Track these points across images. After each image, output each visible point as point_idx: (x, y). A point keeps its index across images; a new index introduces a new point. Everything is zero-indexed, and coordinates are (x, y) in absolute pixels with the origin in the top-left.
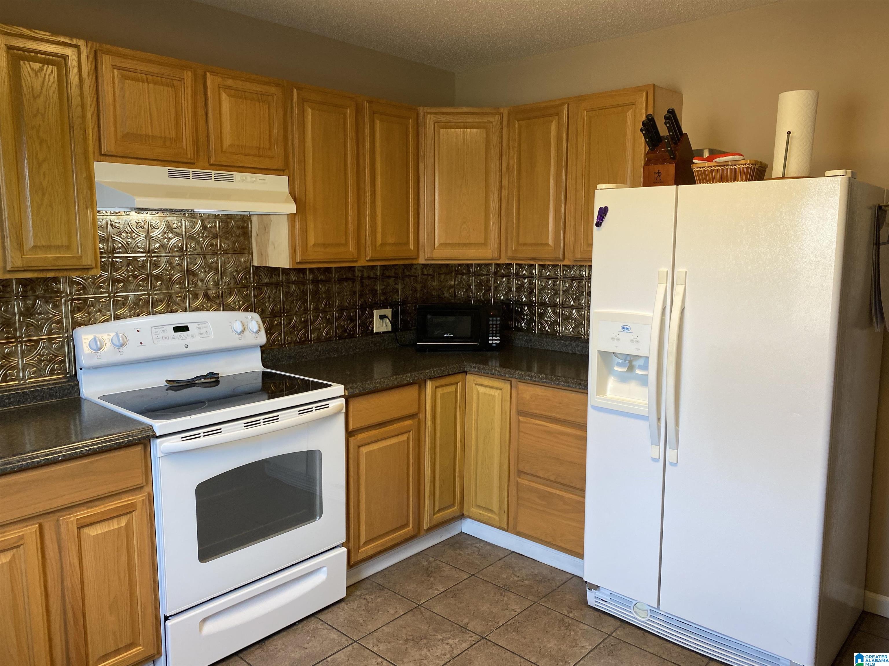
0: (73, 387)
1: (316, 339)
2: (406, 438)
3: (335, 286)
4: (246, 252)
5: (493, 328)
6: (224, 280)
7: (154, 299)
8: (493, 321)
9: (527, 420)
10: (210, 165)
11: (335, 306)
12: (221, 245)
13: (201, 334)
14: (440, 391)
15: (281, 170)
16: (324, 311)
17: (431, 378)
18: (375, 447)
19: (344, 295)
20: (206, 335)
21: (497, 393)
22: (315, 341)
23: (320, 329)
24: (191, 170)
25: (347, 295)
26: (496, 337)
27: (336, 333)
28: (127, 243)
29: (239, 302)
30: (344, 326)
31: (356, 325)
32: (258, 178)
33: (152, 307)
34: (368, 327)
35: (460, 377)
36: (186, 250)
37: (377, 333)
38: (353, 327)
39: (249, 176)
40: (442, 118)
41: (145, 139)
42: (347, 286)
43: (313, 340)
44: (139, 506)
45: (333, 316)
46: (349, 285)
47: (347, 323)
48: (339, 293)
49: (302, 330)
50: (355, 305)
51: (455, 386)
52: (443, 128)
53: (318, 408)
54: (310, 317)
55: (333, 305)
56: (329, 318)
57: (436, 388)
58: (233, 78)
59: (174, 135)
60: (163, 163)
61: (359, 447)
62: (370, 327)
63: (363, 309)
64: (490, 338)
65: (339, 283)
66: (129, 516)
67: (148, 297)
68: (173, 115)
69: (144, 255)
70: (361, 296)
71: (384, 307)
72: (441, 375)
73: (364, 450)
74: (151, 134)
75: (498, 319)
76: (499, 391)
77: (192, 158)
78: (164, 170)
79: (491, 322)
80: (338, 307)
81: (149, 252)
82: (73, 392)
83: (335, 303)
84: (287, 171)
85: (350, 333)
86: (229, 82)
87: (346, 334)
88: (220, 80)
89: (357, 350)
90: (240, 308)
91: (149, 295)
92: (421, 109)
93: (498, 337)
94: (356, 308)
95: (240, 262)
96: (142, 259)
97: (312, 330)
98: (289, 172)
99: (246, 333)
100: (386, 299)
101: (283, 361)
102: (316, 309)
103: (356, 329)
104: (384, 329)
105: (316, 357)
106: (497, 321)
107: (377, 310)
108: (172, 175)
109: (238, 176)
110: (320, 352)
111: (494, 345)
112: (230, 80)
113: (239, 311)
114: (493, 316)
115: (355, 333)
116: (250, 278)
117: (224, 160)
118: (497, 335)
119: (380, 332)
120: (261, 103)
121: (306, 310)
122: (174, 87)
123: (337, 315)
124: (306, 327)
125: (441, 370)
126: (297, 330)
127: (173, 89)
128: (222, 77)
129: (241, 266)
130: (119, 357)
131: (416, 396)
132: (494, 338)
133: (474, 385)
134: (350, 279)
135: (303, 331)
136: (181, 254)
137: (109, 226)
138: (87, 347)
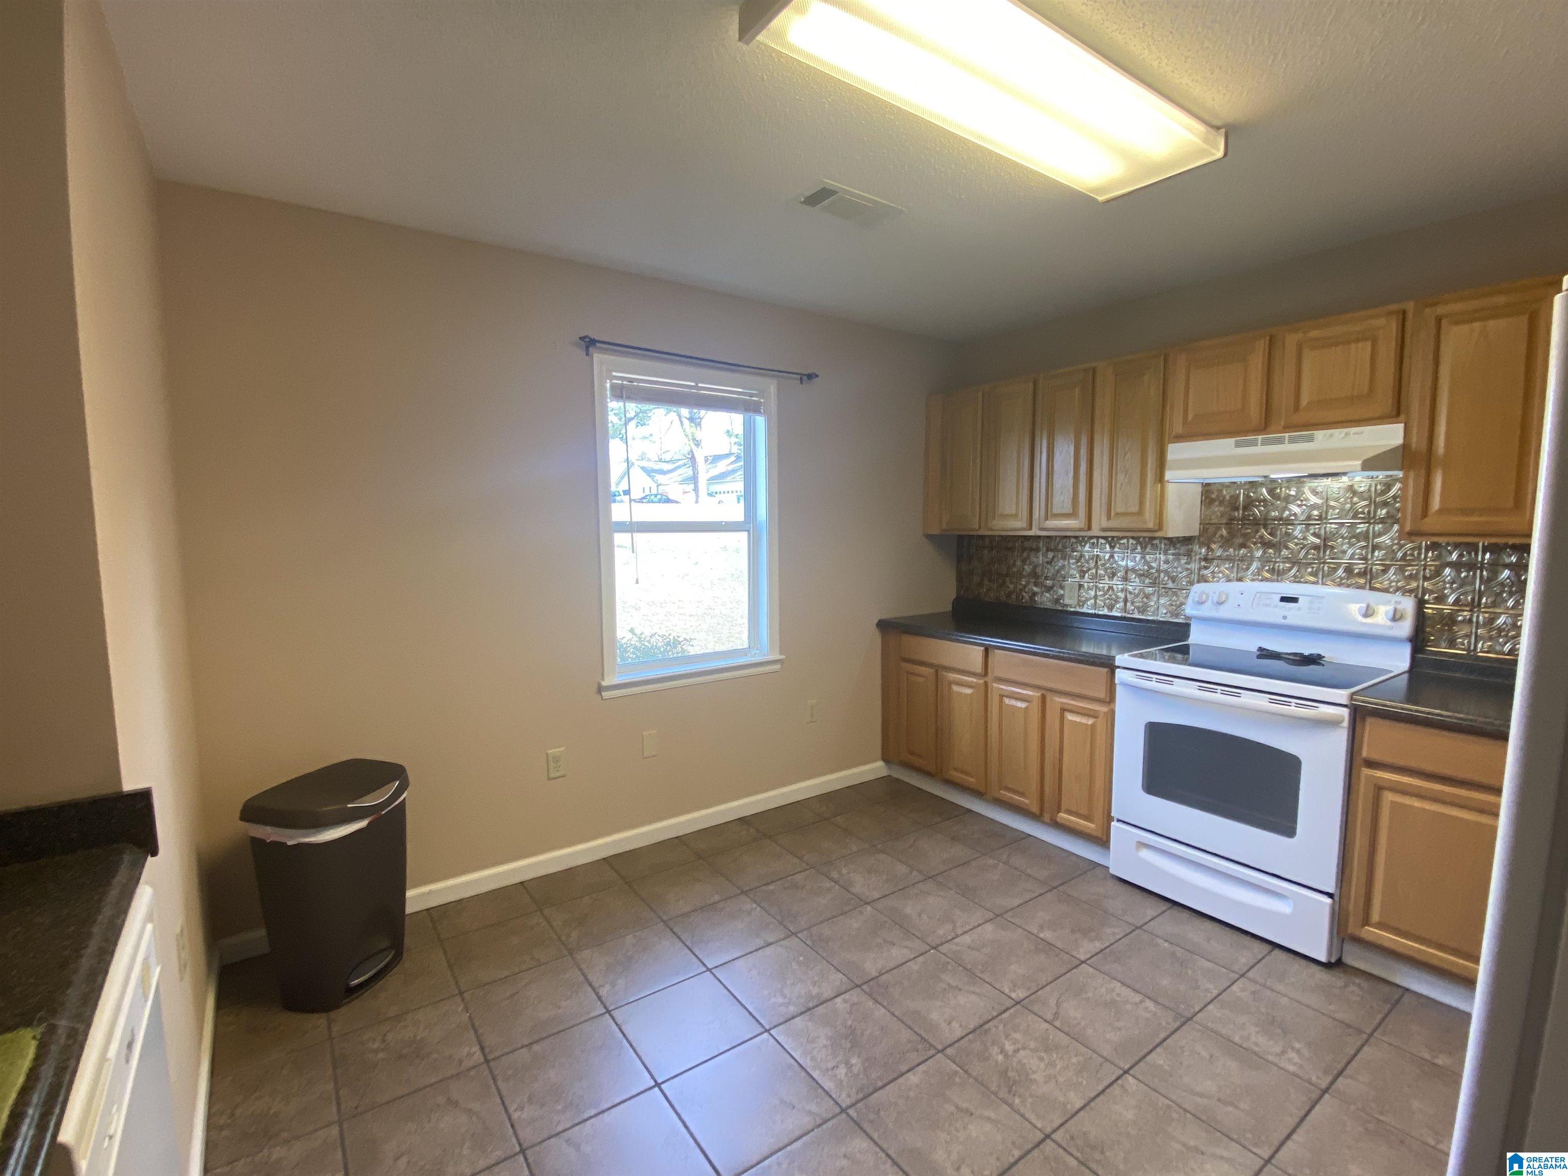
6: (1376, 554)
10: (1283, 428)
12: (1375, 512)
13: (1311, 608)
15: (1393, 417)
18: (1416, 803)
20: (1315, 612)
24: (1261, 437)
28: (1259, 511)
29: (1397, 583)
32: (1351, 433)
33: (1277, 575)
36: (1326, 518)
39: (1338, 433)
44: (1101, 716)
53: (1299, 706)
59: (1240, 406)
60: (1231, 434)
61: (1379, 787)
66: (1096, 719)
68: (1241, 388)
69: (1276, 522)
73: (1388, 796)
74: (1216, 411)
77: (1260, 425)
78: (1231, 441)
81: (1281, 519)
84: (1402, 417)
86: (1314, 334)
88: (1301, 335)
96: (1273, 526)
98: (1407, 417)
108: (1238, 445)
109: (1320, 435)
112: (1314, 332)
113: (1395, 593)
116: (1420, 554)
120: (1360, 343)
128: (1304, 332)
136: (1319, 522)
137: (1242, 494)
138: (1193, 599)
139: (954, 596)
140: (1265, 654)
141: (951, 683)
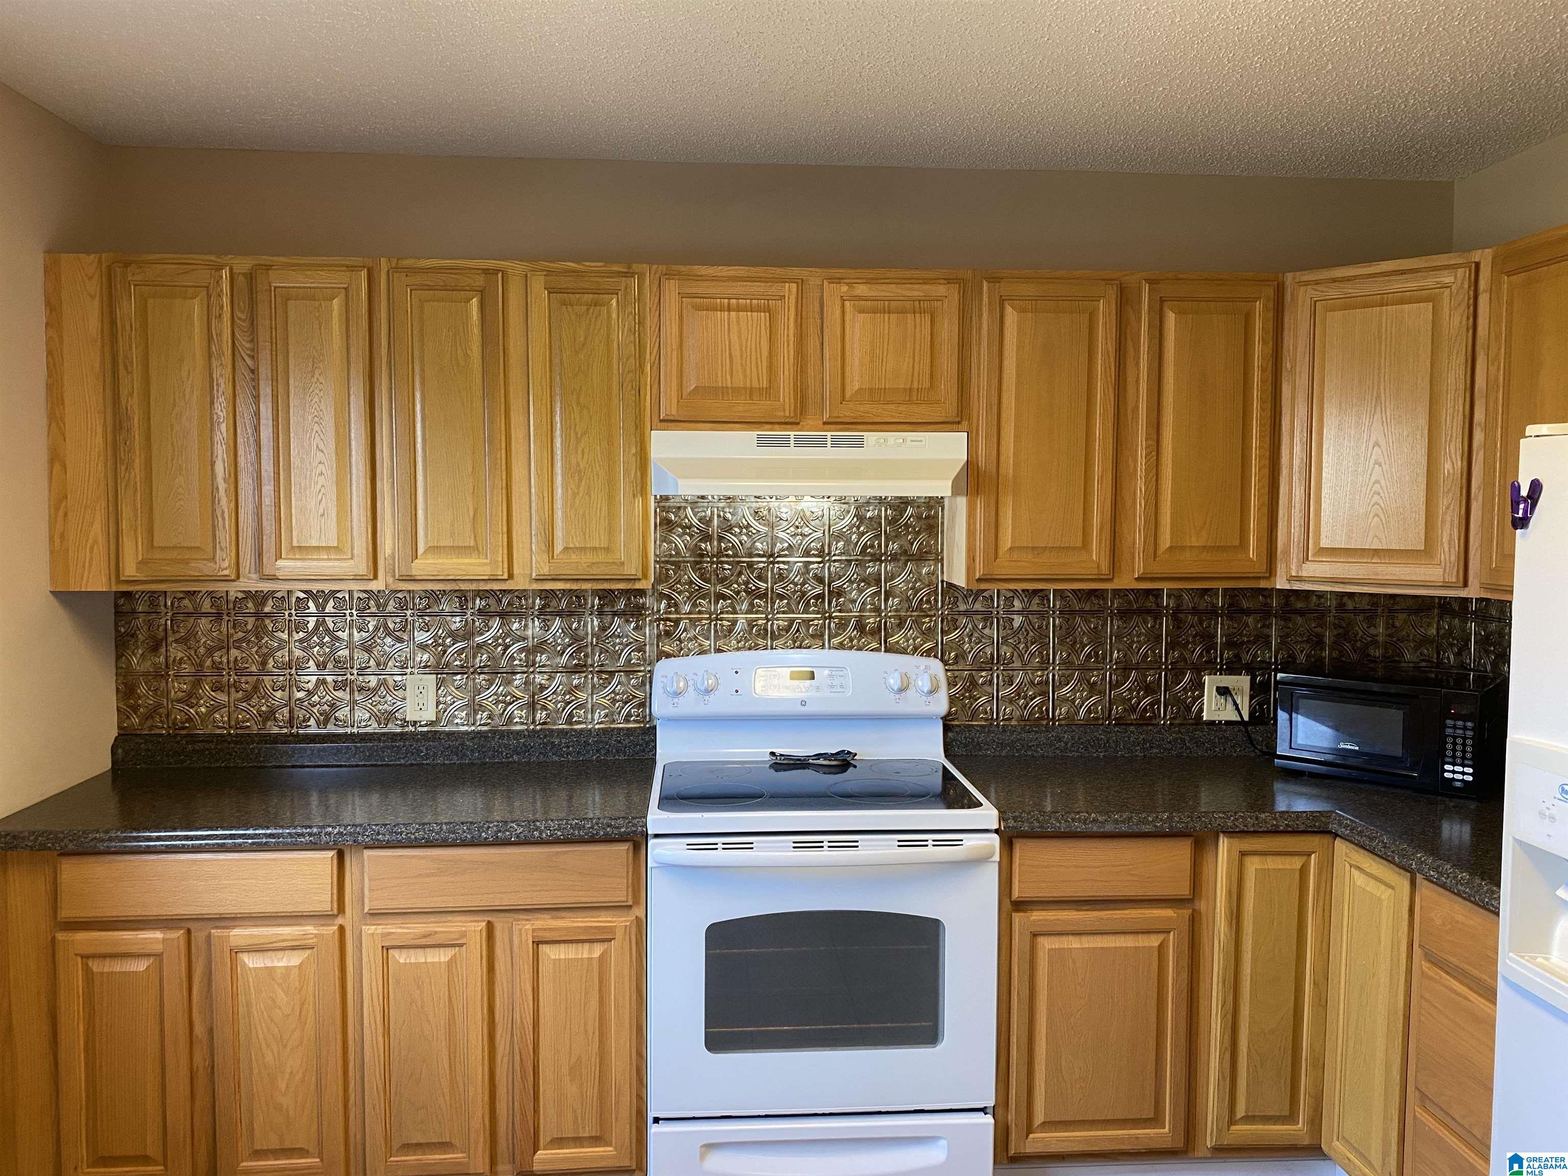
0: (647, 743)
1: (1064, 719)
2: (1156, 944)
3: (1112, 622)
4: (932, 557)
5: (1455, 744)
6: (890, 602)
7: (775, 627)
8: (1455, 727)
9: (1437, 974)
10: (824, 423)
11: (1111, 661)
12: (887, 546)
13: (832, 686)
14: (1253, 865)
15: (954, 423)
16: (1084, 669)
17: (1230, 832)
18: (1074, 943)
19: (1133, 642)
20: (840, 690)
21: (1385, 894)
22: (1063, 722)
23: (1073, 701)
24: (792, 433)
25: (1138, 642)
26: (1464, 766)
27: (1110, 711)
28: (740, 542)
29: (914, 640)
30: (1130, 699)
31: (1158, 702)
32: (909, 439)
33: (771, 638)
34: (1188, 709)
35: (1314, 842)
36: (829, 554)
37: (1212, 723)
38: (1152, 704)
39: (893, 438)
40: (1333, 292)
41: (722, 393)
42: (1141, 627)
43: (1059, 720)
44: (619, 935)
45: (1104, 678)
46: (1146, 622)
47: (1137, 696)
48: (1119, 637)
49: (1035, 698)
50: (1157, 660)
51: (1304, 858)
52: (1333, 309)
53: (938, 844)
54: (1054, 676)
55: (1104, 658)
56: (1095, 683)
57: (1243, 854)
58: (869, 281)
59: (765, 383)
60: (752, 426)
61: (1035, 935)
62: (1195, 709)
63: (1176, 673)
64: (1447, 767)
65: (1121, 618)
66: (606, 945)
67: (767, 623)
68: (765, 353)
69: (764, 559)
70: (1171, 646)
71: (1232, 669)
72: (1252, 829)
73: (1046, 944)
74: (729, 385)
75: (1469, 724)
76: (1390, 890)
77: (792, 415)
78: (751, 436)
79: (1449, 731)
80: (1116, 663)
81: (772, 555)
82: (647, 750)
83: (1111, 656)
84: (965, 423)
85: (1142, 717)
86: (862, 290)
87: (1133, 717)
88: (845, 288)
89: (1155, 751)
90: (915, 649)
91: (768, 620)
92: (1289, 278)
93: (1468, 766)
94: (1160, 668)
95: (920, 573)
96: (761, 565)
97: (1056, 702)
98: (970, 425)
99: (911, 693)
100: (1237, 657)
101: (987, 749)
102: (1067, 664)
103: (1159, 708)
104: (1229, 715)
105: (1058, 752)
106: (1465, 728)
107: (1212, 677)
108: (762, 442)
109: (871, 438)
110: (1066, 743)
111: (1458, 784)
112: (861, 287)
113: (913, 654)
114: (1455, 717)
115: (1156, 716)
116: (936, 601)
117: (846, 413)
118: (1466, 762)
119: (1220, 722)
120: (917, 315)
121: (1045, 664)
122: (769, 312)
123: (1114, 677)
124: (1045, 694)
125: (1257, 818)
126: (1025, 698)
127: (767, 314)
128: (848, 284)
129: (921, 581)
130: (701, 709)
131: (1187, 864)
132: (1459, 769)
133: (1347, 865)
134: (1148, 612)
135: (1038, 700)
136: (820, 559)
137: (716, 517)
138: (664, 688)
139: (114, 733)
140: (783, 764)
141: (235, 952)
